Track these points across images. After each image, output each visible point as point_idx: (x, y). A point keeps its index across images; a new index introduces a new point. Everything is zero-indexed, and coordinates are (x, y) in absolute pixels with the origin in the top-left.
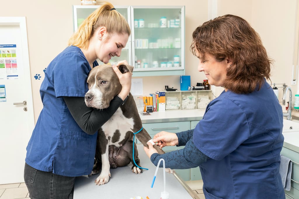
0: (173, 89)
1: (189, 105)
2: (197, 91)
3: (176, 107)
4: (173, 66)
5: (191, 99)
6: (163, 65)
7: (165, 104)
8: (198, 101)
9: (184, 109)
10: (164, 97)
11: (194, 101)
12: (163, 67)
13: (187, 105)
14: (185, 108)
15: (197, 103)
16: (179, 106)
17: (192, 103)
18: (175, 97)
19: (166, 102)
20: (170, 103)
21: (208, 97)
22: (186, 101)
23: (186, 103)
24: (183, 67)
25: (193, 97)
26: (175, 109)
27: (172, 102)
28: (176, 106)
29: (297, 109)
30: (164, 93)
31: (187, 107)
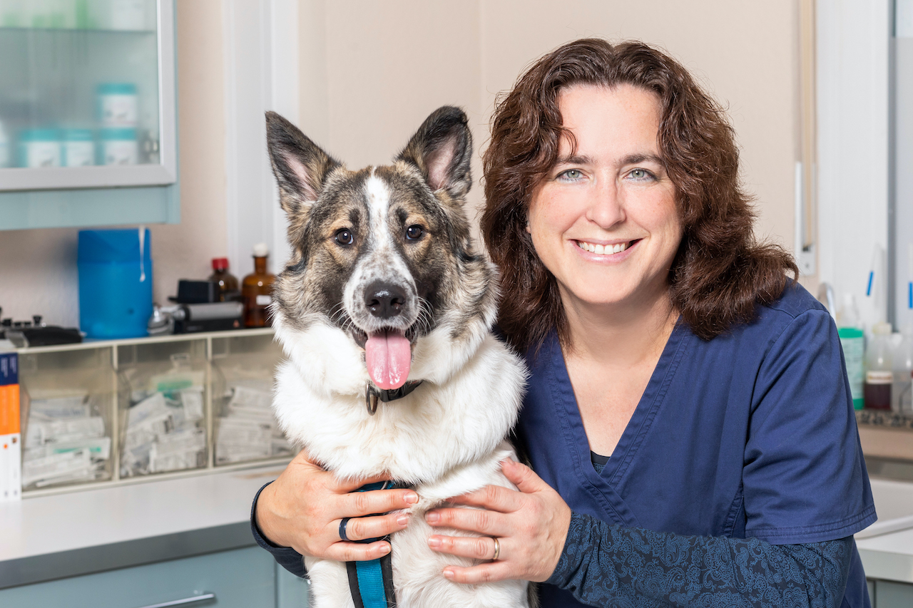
0: (43, 324)
1: (164, 438)
2: (209, 336)
3: (83, 467)
4: (99, 158)
5: (173, 397)
6: (40, 151)
7: (18, 445)
8: (222, 407)
9: (138, 474)
10: (13, 390)
11: (193, 405)
12: (46, 163)
13: (156, 440)
14: (141, 468)
15: (216, 425)
16: (105, 454)
17: (182, 423)
18: (69, 392)
19: (23, 433)
20: (44, 435)
22: (144, 416)
23: (147, 425)
24: (166, 166)
25: (186, 383)
26: (77, 476)
27: (57, 425)
28: (87, 454)
30: (13, 360)
31: (153, 455)
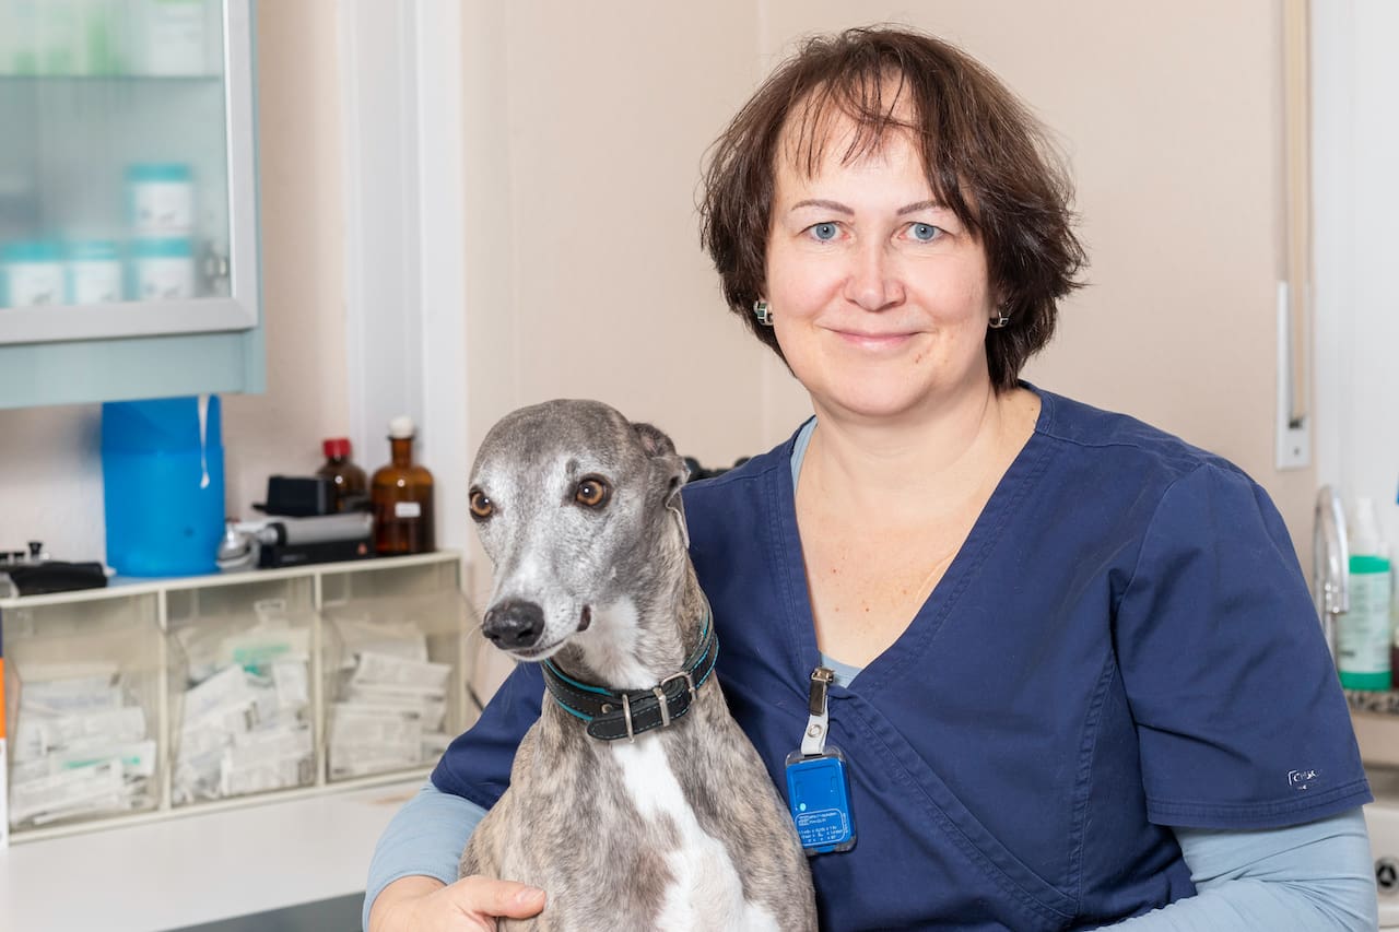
0: (45, 556)
1: (244, 740)
2: (318, 571)
3: (111, 789)
4: (130, 289)
5: (258, 671)
8: (341, 686)
9: (200, 799)
10: (2, 664)
11: (292, 685)
12: (42, 299)
13: (231, 742)
14: (206, 791)
15: (329, 716)
16: (147, 768)
17: (274, 714)
19: (11, 738)
21: (421, 639)
22: (212, 704)
23: (215, 718)
24: (241, 300)
25: (280, 649)
26: (104, 805)
27: (69, 723)
28: (117, 768)
29: (1374, 690)
31: (227, 767)
